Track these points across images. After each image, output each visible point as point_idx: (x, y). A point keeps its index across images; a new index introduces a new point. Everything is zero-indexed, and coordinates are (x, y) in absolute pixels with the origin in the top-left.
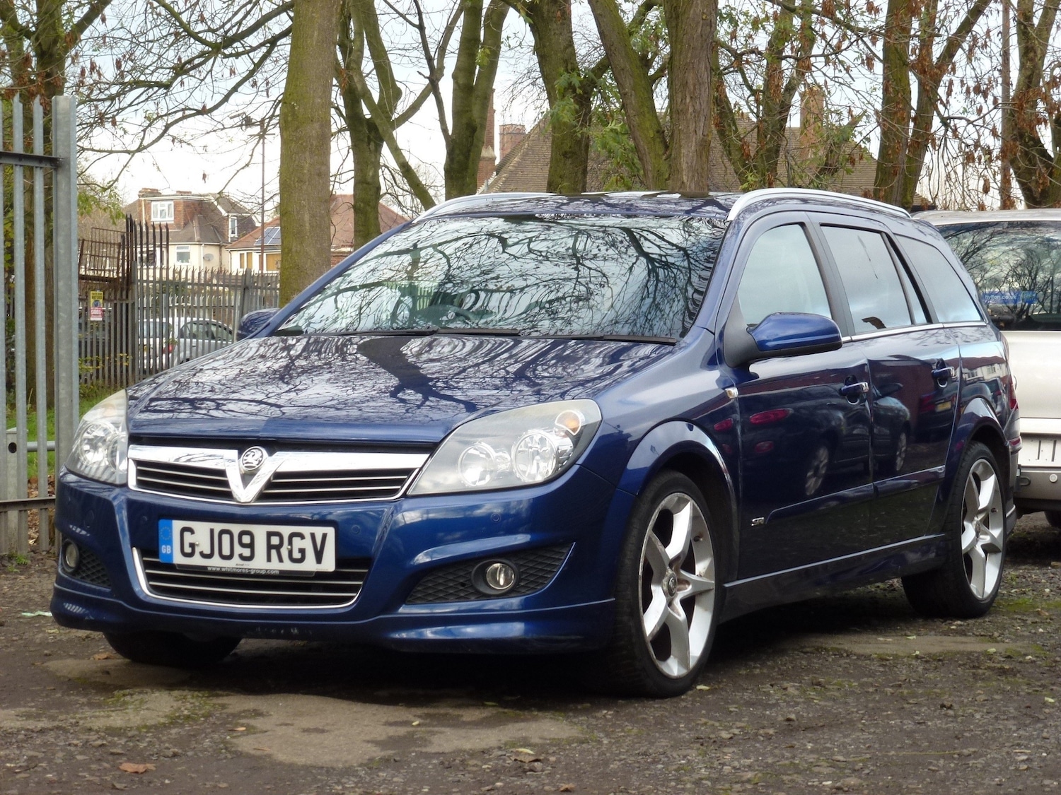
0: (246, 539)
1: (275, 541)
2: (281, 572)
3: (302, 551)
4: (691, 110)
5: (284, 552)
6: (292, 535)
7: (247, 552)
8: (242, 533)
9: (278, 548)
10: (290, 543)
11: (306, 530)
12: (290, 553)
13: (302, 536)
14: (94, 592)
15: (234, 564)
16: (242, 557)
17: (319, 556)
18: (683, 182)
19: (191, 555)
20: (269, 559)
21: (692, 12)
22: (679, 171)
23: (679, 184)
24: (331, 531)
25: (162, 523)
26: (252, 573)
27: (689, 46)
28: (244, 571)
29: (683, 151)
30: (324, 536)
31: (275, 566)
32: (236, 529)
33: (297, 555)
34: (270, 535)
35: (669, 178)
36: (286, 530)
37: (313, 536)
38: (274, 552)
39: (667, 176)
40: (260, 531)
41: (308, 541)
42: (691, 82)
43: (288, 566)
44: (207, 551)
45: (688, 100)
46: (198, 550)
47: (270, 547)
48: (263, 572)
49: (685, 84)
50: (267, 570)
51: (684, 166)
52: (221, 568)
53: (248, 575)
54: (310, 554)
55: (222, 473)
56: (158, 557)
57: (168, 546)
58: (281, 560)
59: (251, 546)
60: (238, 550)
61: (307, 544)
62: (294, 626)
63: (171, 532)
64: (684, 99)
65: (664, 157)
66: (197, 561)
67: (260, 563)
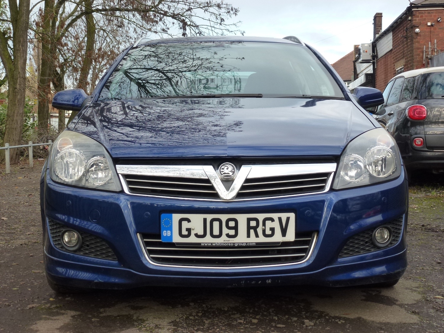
0: (232, 224)
1: (253, 224)
2: (257, 243)
3: (272, 230)
4: (22, 50)
5: (260, 230)
6: (265, 220)
7: (232, 232)
8: (228, 221)
9: (255, 228)
10: (264, 224)
11: (275, 216)
12: (264, 231)
13: (272, 220)
14: (97, 263)
15: (223, 240)
16: (228, 236)
17: (284, 232)
18: (19, 72)
19: (188, 236)
20: (248, 236)
21: (22, 19)
22: (18, 68)
23: (18, 72)
24: (292, 216)
25: (163, 216)
26: (236, 245)
27: (21, 30)
28: (229, 244)
29: (19, 62)
30: (288, 219)
31: (253, 239)
32: (224, 217)
33: (268, 232)
34: (249, 220)
35: (14, 71)
36: (261, 217)
37: (280, 219)
38: (252, 231)
39: (14, 70)
40: (242, 219)
41: (277, 222)
42: (22, 41)
43: (262, 239)
44: (201, 233)
45: (21, 47)
46: (193, 233)
47: (249, 228)
48: (244, 245)
49: (20, 42)
50: (247, 243)
51: (20, 67)
52: (212, 243)
53: (234, 247)
54: (278, 231)
55: (208, 181)
56: (160, 239)
57: (169, 231)
58: (257, 236)
59: (236, 228)
60: (225, 231)
61: (276, 225)
62: (268, 278)
63: (172, 222)
64: (19, 46)
65: (12, 64)
66: (193, 239)
67: (242, 239)
